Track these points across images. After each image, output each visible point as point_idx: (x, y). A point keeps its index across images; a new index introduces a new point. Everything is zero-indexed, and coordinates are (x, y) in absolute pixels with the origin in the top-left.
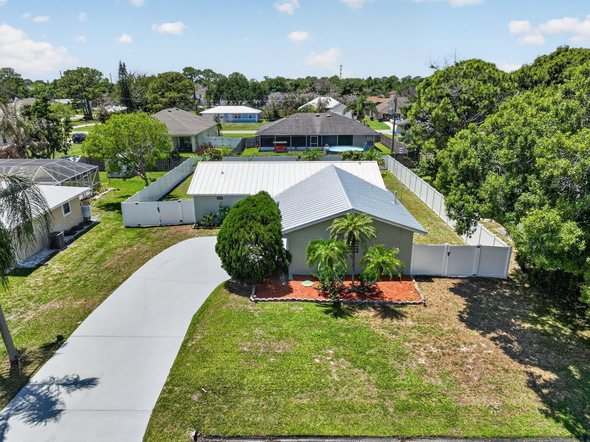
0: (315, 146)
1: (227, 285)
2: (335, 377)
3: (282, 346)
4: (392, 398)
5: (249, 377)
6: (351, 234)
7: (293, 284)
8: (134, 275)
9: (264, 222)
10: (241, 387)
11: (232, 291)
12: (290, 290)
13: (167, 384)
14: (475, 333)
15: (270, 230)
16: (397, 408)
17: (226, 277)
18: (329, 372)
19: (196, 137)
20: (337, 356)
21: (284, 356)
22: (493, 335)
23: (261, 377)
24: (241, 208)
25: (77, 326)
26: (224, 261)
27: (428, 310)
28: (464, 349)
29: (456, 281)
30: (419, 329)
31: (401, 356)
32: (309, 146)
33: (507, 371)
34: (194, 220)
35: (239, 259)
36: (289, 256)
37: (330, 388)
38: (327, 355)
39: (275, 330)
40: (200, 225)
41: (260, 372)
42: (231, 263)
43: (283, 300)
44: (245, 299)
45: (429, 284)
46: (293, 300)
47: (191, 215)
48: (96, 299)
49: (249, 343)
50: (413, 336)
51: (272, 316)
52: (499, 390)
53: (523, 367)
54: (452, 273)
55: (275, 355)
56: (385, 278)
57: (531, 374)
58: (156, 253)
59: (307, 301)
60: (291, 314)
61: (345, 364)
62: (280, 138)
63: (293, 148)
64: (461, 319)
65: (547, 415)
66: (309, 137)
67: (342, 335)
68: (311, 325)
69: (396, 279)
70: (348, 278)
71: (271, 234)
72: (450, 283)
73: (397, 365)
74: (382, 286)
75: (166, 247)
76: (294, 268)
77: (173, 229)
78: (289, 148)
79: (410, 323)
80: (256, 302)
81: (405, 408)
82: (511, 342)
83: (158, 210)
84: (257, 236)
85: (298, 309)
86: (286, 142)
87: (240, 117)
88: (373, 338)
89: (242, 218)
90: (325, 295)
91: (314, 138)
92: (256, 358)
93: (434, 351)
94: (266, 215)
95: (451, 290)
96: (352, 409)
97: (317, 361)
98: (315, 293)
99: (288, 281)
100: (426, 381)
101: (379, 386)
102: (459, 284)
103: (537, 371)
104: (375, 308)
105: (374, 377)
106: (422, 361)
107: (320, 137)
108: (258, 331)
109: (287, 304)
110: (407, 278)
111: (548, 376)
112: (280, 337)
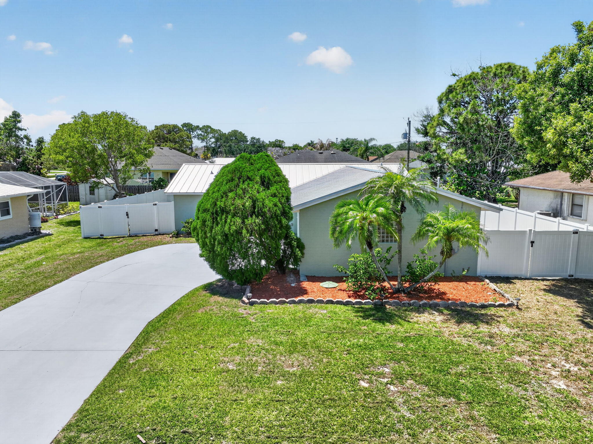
1: (209, 287)
2: (404, 411)
5: (236, 413)
7: (306, 285)
8: (73, 278)
10: (219, 431)
11: (215, 293)
13: (68, 427)
15: (274, 195)
18: (391, 404)
20: (399, 377)
21: (302, 377)
23: (259, 412)
34: (173, 229)
36: (301, 246)
37: (399, 432)
38: (382, 375)
39: (284, 338)
40: (180, 233)
41: (255, 406)
42: (214, 245)
43: (294, 302)
44: (235, 301)
45: (510, 286)
46: (311, 301)
47: (169, 222)
49: (238, 358)
50: (522, 347)
54: (536, 275)
59: (331, 302)
60: (308, 319)
64: (587, 325)
67: (400, 345)
68: (343, 333)
71: (276, 200)
72: (540, 285)
75: (130, 252)
77: (144, 239)
79: (505, 329)
80: (252, 304)
83: (127, 215)
84: (254, 202)
85: (319, 312)
89: (232, 180)
92: (250, 380)
93: (572, 368)
94: (268, 173)
97: (364, 384)
98: (343, 295)
99: (299, 281)
105: (480, 412)
106: (560, 384)
108: (253, 341)
109: (300, 307)
112: (292, 349)
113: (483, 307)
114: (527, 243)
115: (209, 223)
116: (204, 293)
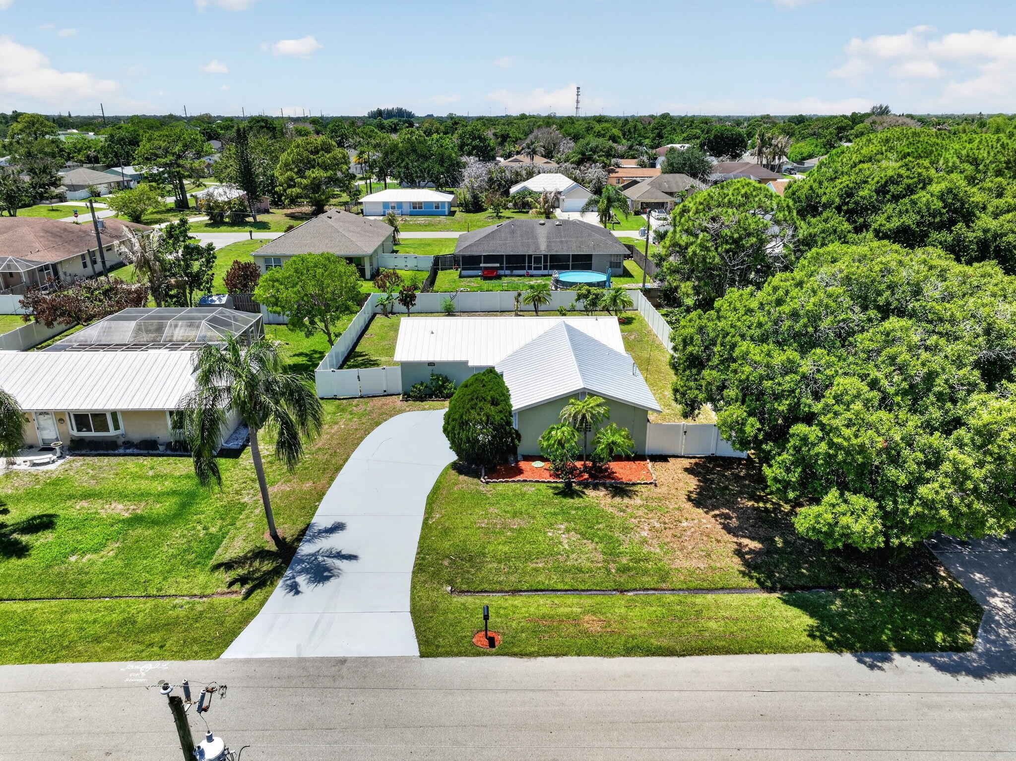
0: (539, 268)
1: (454, 466)
2: (566, 546)
3: (516, 523)
4: (614, 562)
5: (490, 548)
6: (584, 417)
7: (523, 465)
8: (354, 456)
9: (494, 403)
10: (484, 555)
11: (460, 472)
12: (520, 472)
13: (418, 553)
14: (700, 511)
15: (501, 412)
16: (618, 570)
17: (453, 457)
18: (560, 543)
20: (568, 531)
21: (520, 530)
22: (717, 512)
23: (500, 547)
24: (471, 388)
25: (316, 508)
26: (453, 442)
27: (658, 490)
28: (685, 524)
29: (693, 461)
30: (647, 507)
31: (625, 530)
32: (530, 268)
33: (718, 541)
34: (399, 388)
35: (468, 441)
36: (519, 436)
37: (562, 555)
38: (559, 529)
39: (509, 509)
40: (409, 396)
41: (499, 544)
42: (460, 444)
43: (514, 481)
44: (476, 480)
45: (664, 464)
46: (525, 481)
47: (397, 385)
48: (324, 481)
49: (486, 521)
50: (640, 513)
51: (503, 496)
52: (708, 556)
53: (735, 539)
54: (691, 453)
55: (512, 530)
56: (618, 458)
57: (740, 544)
58: (367, 432)
59: (538, 482)
60: (523, 495)
61: (574, 536)
62: (490, 258)
63: (508, 272)
64: (689, 499)
65: (744, 574)
66: (530, 256)
67: (573, 512)
68: (543, 504)
69: (628, 458)
70: (580, 458)
71: (502, 415)
72: (686, 463)
73: (622, 537)
74: (614, 466)
75: (378, 424)
76: (523, 447)
77: (378, 402)
78: (501, 272)
79: (638, 501)
80: (487, 483)
81: (624, 570)
82: (730, 518)
83: (358, 377)
84: (488, 417)
85: (530, 489)
86: (498, 265)
87: (420, 208)
88: (601, 515)
89: (472, 399)
90: (557, 476)
91: (538, 259)
92: (494, 532)
93: (657, 525)
94: (496, 396)
95: (686, 470)
96: (580, 570)
97: (550, 534)
98: (547, 474)
99: (517, 462)
100: (645, 549)
101: (604, 553)
102: (696, 464)
103: (745, 541)
104: (607, 488)
105: (600, 546)
106: (644, 534)
107: (546, 256)
108: (493, 510)
109: (518, 485)
110: (640, 457)
111: (755, 545)
112: (515, 515)
113: (634, 484)
114: (682, 432)
115: (457, 428)
116: (454, 472)
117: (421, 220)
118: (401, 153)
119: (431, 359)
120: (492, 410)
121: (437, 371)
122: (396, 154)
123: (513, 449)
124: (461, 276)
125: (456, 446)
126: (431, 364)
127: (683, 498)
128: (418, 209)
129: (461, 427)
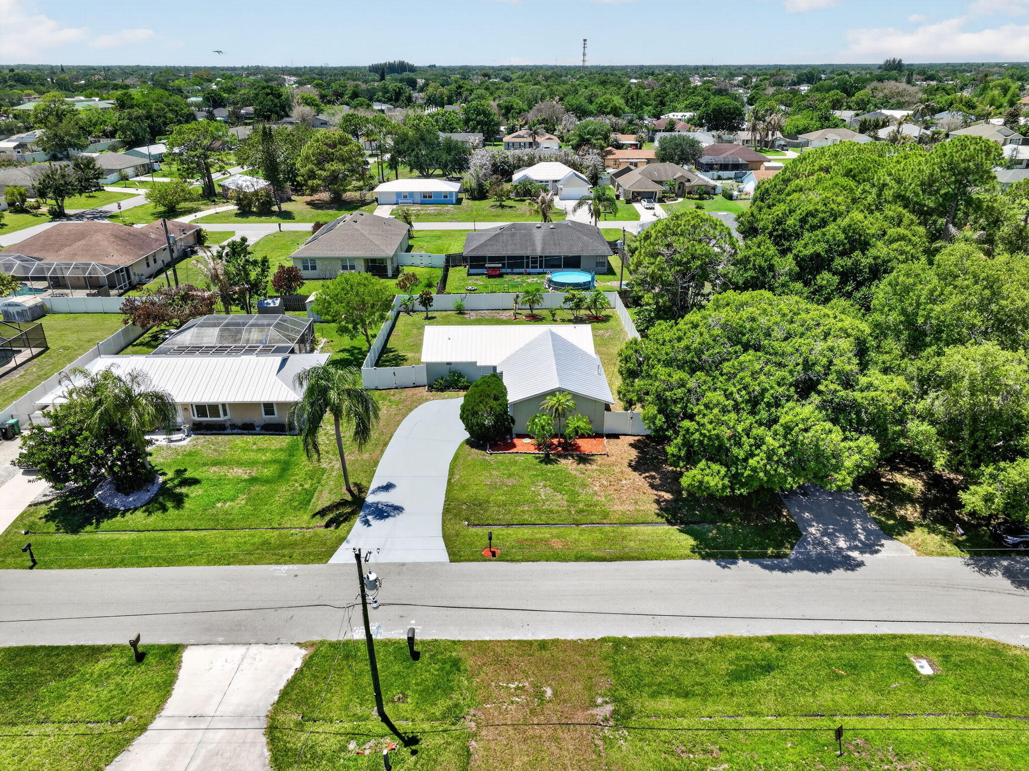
0: (536, 267)
1: (468, 442)
2: (543, 497)
3: (510, 482)
4: (574, 507)
5: (492, 498)
6: (557, 409)
7: (516, 441)
8: (396, 435)
10: (488, 502)
11: (472, 446)
12: (514, 446)
14: (636, 473)
15: (500, 404)
16: (576, 511)
17: (467, 435)
18: (540, 495)
19: (392, 259)
20: (545, 486)
21: (513, 486)
22: (647, 474)
23: (500, 497)
25: (374, 471)
26: (467, 426)
27: (609, 459)
28: (624, 482)
29: (636, 438)
30: (600, 471)
31: (584, 486)
33: (644, 494)
34: (425, 382)
35: (478, 425)
36: (513, 421)
37: (540, 502)
38: (539, 486)
39: (506, 472)
40: (432, 388)
41: (499, 495)
42: (472, 427)
43: (509, 453)
44: (483, 452)
45: (616, 440)
46: (517, 453)
47: (423, 379)
48: (378, 452)
49: (490, 480)
50: (595, 475)
51: (502, 463)
52: (636, 503)
53: (656, 492)
54: (635, 432)
55: (507, 486)
56: (582, 436)
57: (660, 496)
58: (404, 416)
59: (526, 453)
60: (516, 462)
61: (549, 491)
62: (493, 259)
63: (509, 270)
64: (630, 465)
65: (658, 515)
66: (528, 257)
67: (550, 474)
68: (529, 469)
69: (590, 437)
70: (556, 436)
71: (501, 407)
72: (631, 439)
73: (581, 491)
74: (580, 442)
75: (411, 410)
76: (516, 429)
77: (410, 392)
78: (503, 271)
79: (594, 467)
80: (491, 454)
81: (581, 511)
82: (655, 478)
83: (394, 374)
84: (491, 408)
85: (520, 458)
86: (500, 265)
87: (430, 197)
88: (568, 476)
89: (481, 396)
90: (539, 449)
91: (534, 259)
92: (495, 488)
93: (605, 483)
94: (498, 393)
95: (631, 445)
96: (551, 512)
97: (533, 489)
98: (533, 448)
99: (512, 439)
100: (595, 498)
101: (567, 501)
102: (639, 441)
103: (663, 493)
104: (573, 458)
105: (565, 497)
106: (596, 489)
107: (541, 257)
108: (495, 473)
109: (512, 455)
110: (599, 435)
111: (668, 496)
112: (510, 476)
113: (593, 455)
114: (629, 418)
115: (470, 415)
116: (467, 446)
117: (431, 209)
118: (411, 143)
119: (449, 360)
120: (493, 403)
121: (453, 368)
122: (407, 143)
123: (509, 431)
124: (469, 275)
125: (469, 428)
126: (449, 364)
127: (626, 463)
128: (427, 198)
129: (473, 415)
